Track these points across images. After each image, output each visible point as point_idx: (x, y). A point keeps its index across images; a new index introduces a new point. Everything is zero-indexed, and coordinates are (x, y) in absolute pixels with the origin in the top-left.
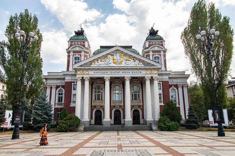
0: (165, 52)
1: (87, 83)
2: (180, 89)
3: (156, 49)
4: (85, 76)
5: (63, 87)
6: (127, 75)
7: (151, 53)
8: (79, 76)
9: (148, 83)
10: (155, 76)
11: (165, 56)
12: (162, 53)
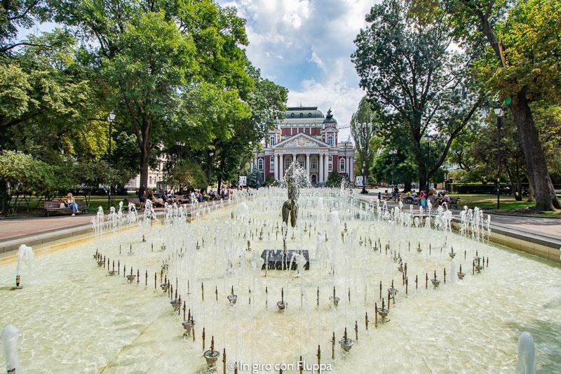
0: (336, 133)
1: (281, 158)
2: (348, 160)
3: (330, 130)
4: (280, 154)
5: (263, 158)
6: (308, 153)
7: (326, 134)
8: (276, 154)
9: (321, 158)
10: (327, 153)
11: (336, 135)
12: (334, 134)
